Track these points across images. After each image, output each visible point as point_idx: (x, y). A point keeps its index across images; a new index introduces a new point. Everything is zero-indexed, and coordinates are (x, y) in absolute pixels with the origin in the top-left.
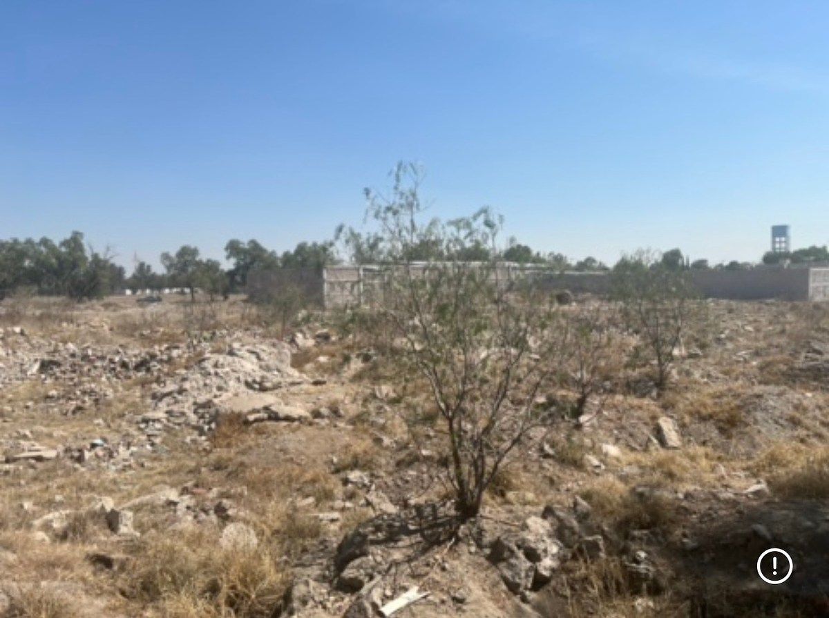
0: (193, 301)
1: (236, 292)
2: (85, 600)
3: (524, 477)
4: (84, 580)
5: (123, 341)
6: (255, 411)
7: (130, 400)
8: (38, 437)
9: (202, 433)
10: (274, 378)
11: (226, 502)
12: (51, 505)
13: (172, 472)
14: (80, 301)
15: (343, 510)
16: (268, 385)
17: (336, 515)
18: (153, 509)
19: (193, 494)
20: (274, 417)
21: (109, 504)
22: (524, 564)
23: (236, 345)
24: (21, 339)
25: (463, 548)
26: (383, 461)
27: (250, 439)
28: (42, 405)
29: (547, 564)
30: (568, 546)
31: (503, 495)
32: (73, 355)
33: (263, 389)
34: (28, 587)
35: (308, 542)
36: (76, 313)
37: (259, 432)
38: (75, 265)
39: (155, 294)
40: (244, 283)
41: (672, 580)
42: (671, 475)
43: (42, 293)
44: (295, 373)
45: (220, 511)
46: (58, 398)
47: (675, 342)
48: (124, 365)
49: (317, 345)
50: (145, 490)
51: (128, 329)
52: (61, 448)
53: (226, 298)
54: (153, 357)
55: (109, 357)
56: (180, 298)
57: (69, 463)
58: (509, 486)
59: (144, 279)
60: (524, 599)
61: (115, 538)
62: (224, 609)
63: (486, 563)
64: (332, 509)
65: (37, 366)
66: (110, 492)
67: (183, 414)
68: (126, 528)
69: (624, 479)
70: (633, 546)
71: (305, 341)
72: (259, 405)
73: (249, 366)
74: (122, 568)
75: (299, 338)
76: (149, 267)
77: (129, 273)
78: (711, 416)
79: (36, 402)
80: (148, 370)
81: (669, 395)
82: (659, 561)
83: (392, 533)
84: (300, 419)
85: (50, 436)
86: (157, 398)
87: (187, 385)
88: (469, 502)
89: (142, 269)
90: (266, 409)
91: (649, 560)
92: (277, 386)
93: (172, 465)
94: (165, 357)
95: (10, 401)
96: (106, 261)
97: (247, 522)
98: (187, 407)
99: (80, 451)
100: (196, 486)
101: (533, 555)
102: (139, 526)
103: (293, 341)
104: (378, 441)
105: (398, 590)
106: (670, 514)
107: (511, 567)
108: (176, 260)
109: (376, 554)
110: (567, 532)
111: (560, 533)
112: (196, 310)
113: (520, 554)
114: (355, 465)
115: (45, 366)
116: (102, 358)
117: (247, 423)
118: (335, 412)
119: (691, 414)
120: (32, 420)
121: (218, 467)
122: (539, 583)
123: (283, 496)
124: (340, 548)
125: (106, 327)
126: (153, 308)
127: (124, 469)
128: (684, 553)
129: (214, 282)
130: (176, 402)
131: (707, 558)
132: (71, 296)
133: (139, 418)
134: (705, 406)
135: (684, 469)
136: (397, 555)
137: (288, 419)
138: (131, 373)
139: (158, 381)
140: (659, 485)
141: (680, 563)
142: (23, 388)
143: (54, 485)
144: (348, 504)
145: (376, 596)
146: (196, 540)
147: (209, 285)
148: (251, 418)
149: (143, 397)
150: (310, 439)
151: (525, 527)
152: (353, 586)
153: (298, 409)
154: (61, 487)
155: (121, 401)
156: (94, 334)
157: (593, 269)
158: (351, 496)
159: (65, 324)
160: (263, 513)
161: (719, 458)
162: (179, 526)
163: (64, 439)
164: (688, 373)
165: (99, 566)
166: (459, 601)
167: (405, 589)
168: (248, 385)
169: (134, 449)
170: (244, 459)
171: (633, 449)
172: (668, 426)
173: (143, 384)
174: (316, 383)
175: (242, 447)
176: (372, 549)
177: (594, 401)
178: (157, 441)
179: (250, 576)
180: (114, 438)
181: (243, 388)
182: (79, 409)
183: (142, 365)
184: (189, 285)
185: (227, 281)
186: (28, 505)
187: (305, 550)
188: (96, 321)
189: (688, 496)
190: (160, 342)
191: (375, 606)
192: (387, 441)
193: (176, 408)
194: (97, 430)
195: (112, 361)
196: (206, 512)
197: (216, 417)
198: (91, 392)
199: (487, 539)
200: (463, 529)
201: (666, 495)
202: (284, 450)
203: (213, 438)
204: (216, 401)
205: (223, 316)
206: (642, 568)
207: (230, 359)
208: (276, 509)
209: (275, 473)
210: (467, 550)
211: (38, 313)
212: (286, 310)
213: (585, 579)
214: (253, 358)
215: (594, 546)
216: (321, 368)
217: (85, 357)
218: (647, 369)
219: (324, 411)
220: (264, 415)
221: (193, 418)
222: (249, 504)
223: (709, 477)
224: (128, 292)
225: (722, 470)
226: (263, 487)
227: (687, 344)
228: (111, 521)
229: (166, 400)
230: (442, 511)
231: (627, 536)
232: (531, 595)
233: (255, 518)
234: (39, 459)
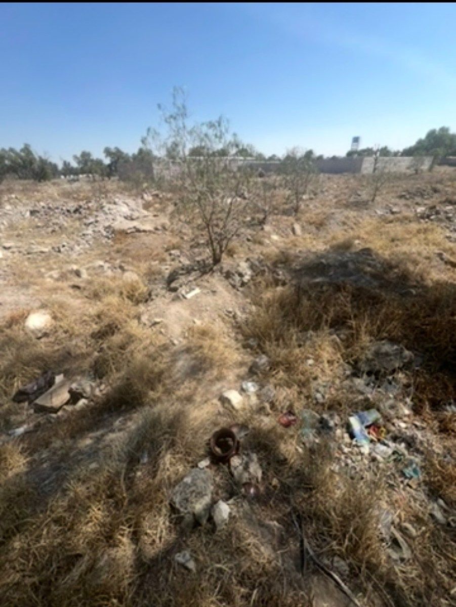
0: (95, 181)
1: (114, 176)
2: (72, 300)
3: (240, 249)
4: (70, 294)
5: (65, 200)
6: (130, 228)
7: (75, 226)
8: (39, 244)
9: (108, 238)
10: (136, 214)
11: (123, 265)
12: (51, 269)
13: (99, 255)
14: (40, 181)
15: (170, 265)
16: (134, 217)
17: (167, 267)
18: (94, 268)
19: (110, 263)
20: (138, 231)
21: (75, 267)
22: (237, 278)
23: (117, 200)
24: (17, 201)
25: (215, 274)
26: (185, 246)
27: (129, 240)
28: (36, 230)
29: (246, 278)
30: (254, 271)
31: (232, 256)
32: (43, 207)
33: (132, 219)
34: (46, 297)
35: (157, 277)
36: (39, 188)
37: (133, 237)
38: (31, 163)
39: (76, 177)
40: (116, 171)
41: (290, 281)
42: (295, 245)
43: (20, 178)
44: (145, 213)
45: (121, 267)
46: (43, 227)
47: (304, 193)
48: (68, 211)
49: (154, 199)
50: (89, 262)
51: (67, 195)
52: (50, 247)
53: (110, 179)
54: (80, 207)
55: (60, 207)
56: (88, 179)
57: (55, 253)
58: (234, 253)
59: (68, 170)
60: (238, 290)
61: (80, 280)
62: (126, 299)
63: (224, 279)
64: (166, 265)
65: (28, 214)
66: (76, 264)
67: (99, 231)
68: (85, 275)
69: (278, 248)
70: (277, 270)
71: (148, 197)
72: (131, 226)
73: (125, 209)
74: (84, 289)
75: (145, 196)
76: (69, 164)
77: (60, 166)
78: (314, 223)
79: (33, 229)
80: (80, 213)
81: (299, 215)
82: (286, 274)
83: (188, 271)
84: (150, 232)
85: (44, 243)
86: (87, 225)
87: (98, 219)
88: (217, 258)
89: (66, 164)
90: (135, 227)
91: (283, 274)
92: (138, 218)
93: (99, 252)
94: (86, 207)
95: (21, 229)
96: (46, 161)
97: (132, 271)
98: (101, 228)
99: (59, 248)
100: (111, 259)
101: (241, 275)
102: (90, 275)
103: (142, 198)
104: (182, 238)
105: (192, 289)
106: (292, 258)
107: (233, 280)
108: (81, 159)
109: (182, 279)
110: (254, 267)
111: (252, 267)
112: (96, 184)
113: (236, 275)
114: (174, 248)
115: (33, 213)
116: (57, 208)
117: (127, 233)
118: (164, 228)
119: (306, 222)
120: (34, 237)
121: (118, 251)
122: (243, 284)
123: (146, 261)
124: (169, 277)
125: (56, 194)
126: (76, 185)
127: (80, 254)
128: (296, 271)
129: (102, 170)
130: (96, 226)
131: (303, 272)
132: (35, 179)
133: (81, 234)
134: (312, 218)
135: (300, 242)
136: (191, 278)
137: (144, 231)
138: (73, 215)
139: (85, 217)
140: (290, 248)
141: (293, 275)
142: (26, 223)
143: (51, 262)
144: (173, 263)
145: (183, 292)
146: (114, 278)
147: (99, 171)
148: (129, 231)
149: (80, 225)
150: (155, 239)
151: (238, 265)
152: (175, 290)
153: (148, 227)
154: (55, 263)
155: (71, 227)
156: (51, 198)
157: (274, 160)
158: (173, 260)
159: (36, 193)
160: (139, 267)
161: (315, 239)
162: (106, 274)
163: (51, 244)
164: (308, 206)
165: (75, 289)
166: (214, 292)
167: (193, 289)
168: (126, 218)
169: (81, 246)
170: (128, 248)
171: (282, 237)
172: (297, 227)
173: (80, 219)
174: (155, 216)
175: (127, 243)
176: (181, 277)
177: (270, 218)
178: (91, 243)
179: (134, 288)
180: (72, 243)
181: (123, 219)
182: (53, 231)
183: (76, 211)
184: (90, 172)
185: (108, 170)
186: (43, 270)
187: (156, 279)
188: (50, 191)
189: (300, 252)
190: (82, 200)
191: (183, 296)
192: (186, 238)
193: (96, 229)
194: (64, 239)
195: (62, 209)
196: (115, 268)
197: (113, 232)
198: (57, 224)
199: (225, 270)
200: (215, 268)
201: (292, 252)
202: (144, 244)
203: (114, 240)
204: (113, 225)
205: (109, 187)
206: (280, 277)
207: (114, 206)
208: (144, 266)
209: (141, 253)
210: (217, 275)
211: (21, 188)
212: (138, 183)
213: (260, 282)
214: (125, 206)
215: (264, 271)
216: (156, 209)
217: (49, 208)
218: (292, 205)
219: (159, 227)
220: (134, 230)
221: (105, 233)
222: (132, 264)
223: (309, 246)
224: (62, 177)
225: (315, 242)
226: (137, 258)
227: (310, 194)
228: (78, 274)
229: (91, 226)
230: (207, 262)
231: (276, 267)
232: (241, 289)
233: (135, 269)
234: (42, 252)
